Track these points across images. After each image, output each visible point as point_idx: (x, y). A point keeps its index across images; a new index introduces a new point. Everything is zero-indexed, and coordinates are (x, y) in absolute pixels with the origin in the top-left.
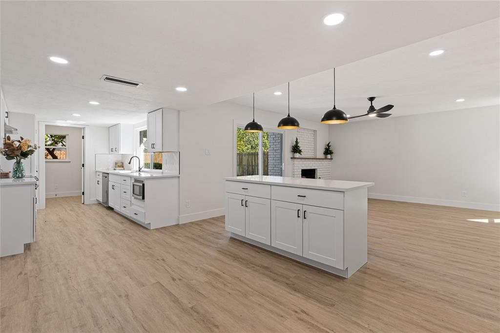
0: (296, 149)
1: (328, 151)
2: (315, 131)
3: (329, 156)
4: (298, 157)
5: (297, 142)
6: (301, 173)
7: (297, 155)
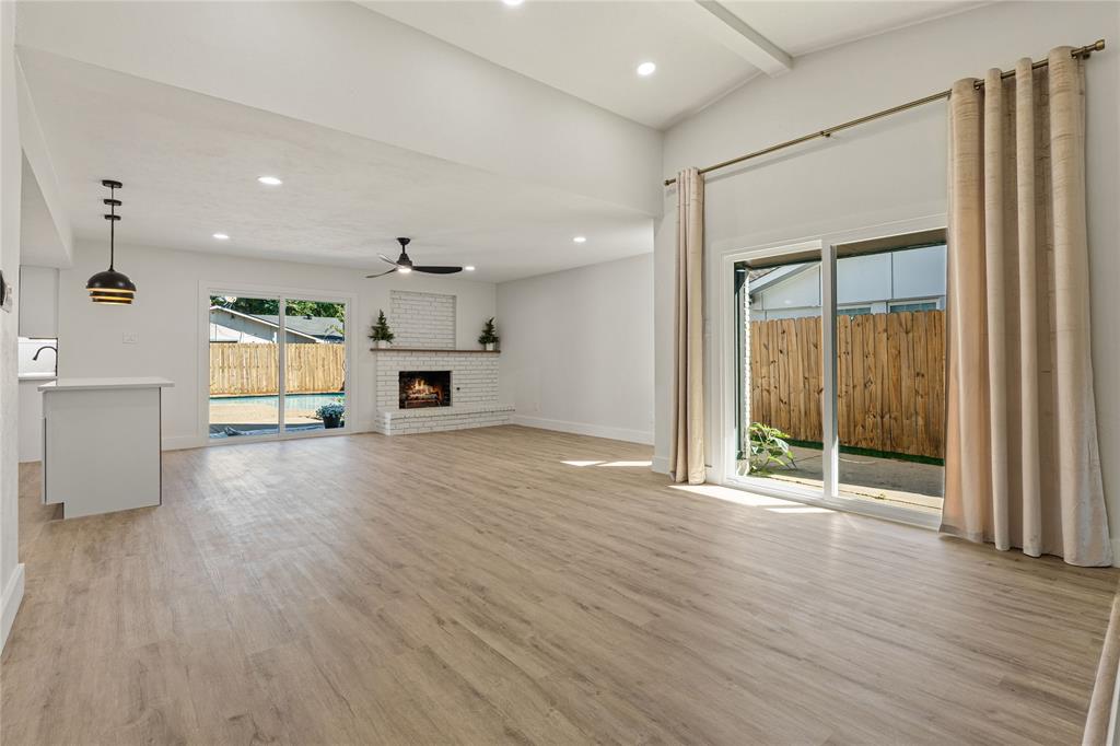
0: (381, 332)
1: (489, 336)
2: (454, 297)
3: (490, 347)
4: (384, 347)
5: (381, 318)
6: (398, 378)
7: (383, 344)
